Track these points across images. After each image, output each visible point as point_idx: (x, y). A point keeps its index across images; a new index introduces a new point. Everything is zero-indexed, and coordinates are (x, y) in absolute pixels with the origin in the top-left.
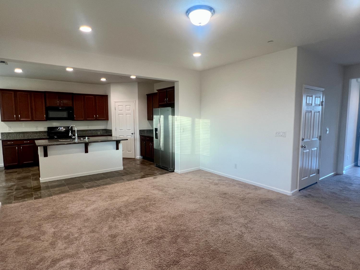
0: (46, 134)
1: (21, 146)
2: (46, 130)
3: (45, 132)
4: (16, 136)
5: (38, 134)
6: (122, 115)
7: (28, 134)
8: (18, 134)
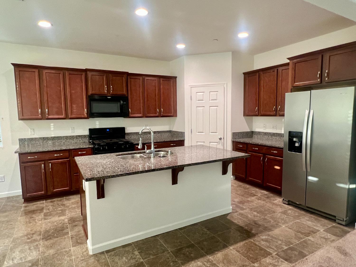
0: (87, 140)
1: (50, 163)
2: (87, 133)
3: (85, 136)
4: (41, 143)
5: (75, 140)
6: (203, 108)
7: (59, 141)
8: (45, 141)
